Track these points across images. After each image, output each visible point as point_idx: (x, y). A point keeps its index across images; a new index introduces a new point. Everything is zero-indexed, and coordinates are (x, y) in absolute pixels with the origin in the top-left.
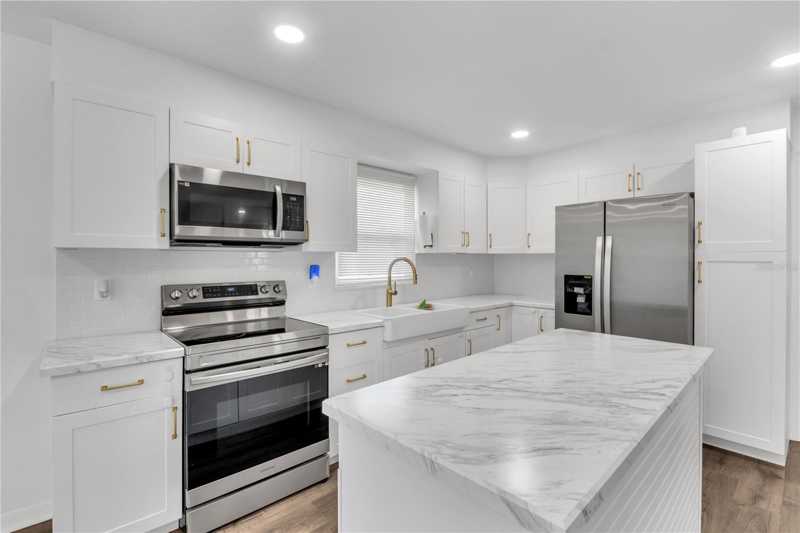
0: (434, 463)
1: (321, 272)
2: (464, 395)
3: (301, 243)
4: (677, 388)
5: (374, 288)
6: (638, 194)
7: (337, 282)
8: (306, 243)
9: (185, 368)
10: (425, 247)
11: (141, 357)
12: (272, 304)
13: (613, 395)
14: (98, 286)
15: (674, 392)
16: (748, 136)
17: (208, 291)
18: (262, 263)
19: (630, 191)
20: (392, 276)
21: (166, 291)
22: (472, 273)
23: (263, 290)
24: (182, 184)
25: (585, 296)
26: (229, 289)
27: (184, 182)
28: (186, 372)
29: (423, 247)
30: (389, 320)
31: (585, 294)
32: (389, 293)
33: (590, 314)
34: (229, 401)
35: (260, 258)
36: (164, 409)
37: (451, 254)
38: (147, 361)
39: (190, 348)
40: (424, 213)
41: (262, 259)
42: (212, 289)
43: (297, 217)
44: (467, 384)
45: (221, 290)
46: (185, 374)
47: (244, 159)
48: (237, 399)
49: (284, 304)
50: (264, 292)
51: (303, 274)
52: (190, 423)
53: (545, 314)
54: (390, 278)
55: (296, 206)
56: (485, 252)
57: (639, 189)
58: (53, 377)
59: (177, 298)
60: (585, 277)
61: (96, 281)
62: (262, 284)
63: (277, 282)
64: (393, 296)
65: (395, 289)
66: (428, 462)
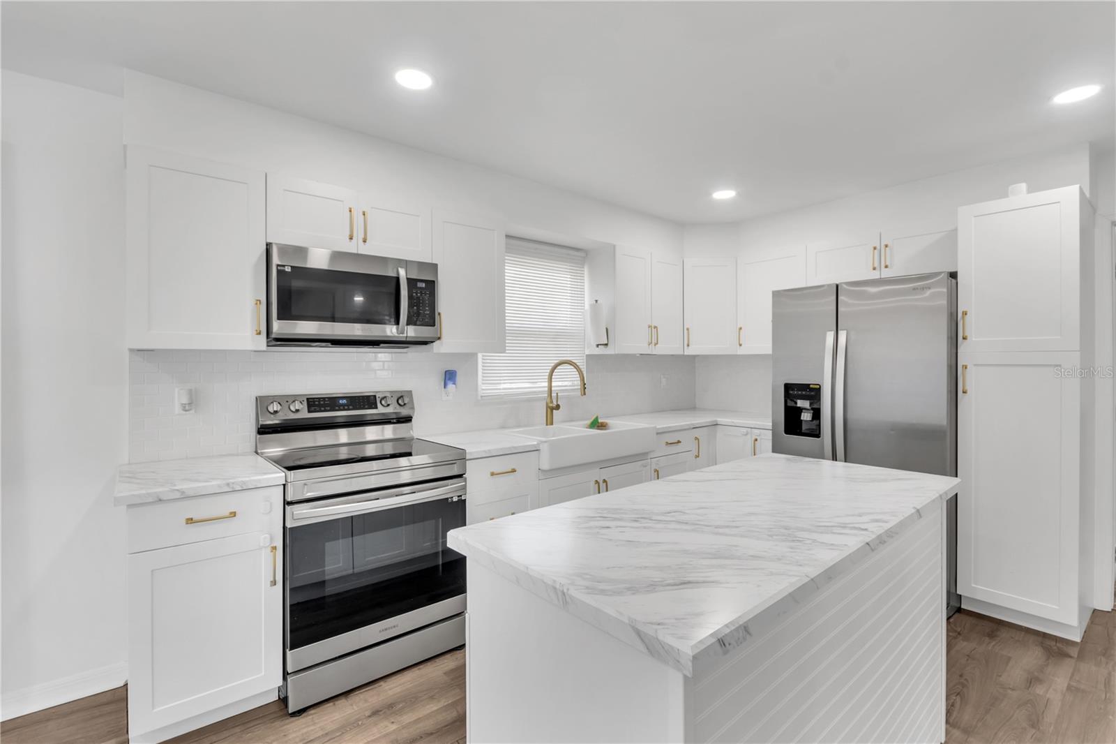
0: (566, 594)
1: (459, 378)
2: (617, 527)
3: (432, 342)
4: (887, 522)
5: (529, 400)
6: (886, 274)
7: (480, 393)
8: (437, 342)
9: (286, 498)
10: (598, 346)
11: (233, 483)
12: (395, 421)
13: (803, 530)
14: (180, 396)
15: (881, 527)
16: (1029, 195)
17: (314, 403)
18: (382, 368)
19: (874, 269)
20: (553, 384)
21: (262, 403)
22: (664, 380)
23: (383, 402)
24: (282, 268)
25: (812, 412)
26: (341, 402)
27: (284, 266)
28: (287, 503)
29: (595, 346)
30: (545, 442)
31: (812, 409)
32: (550, 407)
33: (818, 436)
34: (341, 541)
35: (380, 361)
36: (261, 548)
37: (633, 356)
38: (240, 489)
39: (292, 474)
40: (596, 301)
41: (381, 363)
42: (319, 402)
43: (427, 308)
44: (624, 516)
45: (330, 402)
46: (286, 506)
47: (359, 235)
48: (351, 539)
49: (411, 420)
50: (386, 405)
51: (435, 381)
52: (292, 572)
53: (759, 435)
54: (550, 387)
55: (426, 294)
56: (682, 353)
57: (886, 267)
58: (130, 506)
59: (276, 412)
60: (811, 386)
61: (177, 390)
62: (381, 395)
63: (401, 392)
64: (554, 411)
65: (557, 401)
66: (560, 594)
